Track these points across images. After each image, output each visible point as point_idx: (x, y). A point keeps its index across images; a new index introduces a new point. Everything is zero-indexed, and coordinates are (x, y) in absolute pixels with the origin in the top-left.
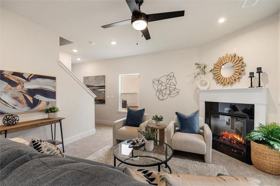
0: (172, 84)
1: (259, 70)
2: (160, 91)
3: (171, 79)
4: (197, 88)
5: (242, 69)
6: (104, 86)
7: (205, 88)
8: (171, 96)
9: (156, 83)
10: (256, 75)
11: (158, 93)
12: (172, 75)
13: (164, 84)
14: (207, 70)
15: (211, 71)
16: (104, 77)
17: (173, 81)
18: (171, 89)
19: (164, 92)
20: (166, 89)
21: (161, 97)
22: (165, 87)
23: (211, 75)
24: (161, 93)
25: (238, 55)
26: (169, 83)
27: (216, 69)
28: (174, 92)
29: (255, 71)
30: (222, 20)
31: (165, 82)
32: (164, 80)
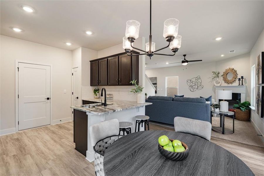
0: (199, 82)
1: (242, 77)
2: (192, 86)
3: (198, 79)
4: (214, 85)
5: (236, 76)
6: (156, 83)
7: (219, 85)
8: (198, 89)
9: (189, 82)
10: (241, 79)
11: (190, 87)
12: (199, 77)
13: (193, 82)
14: (220, 75)
15: (222, 76)
16: (156, 78)
17: (200, 81)
18: (198, 85)
19: (194, 87)
21: (192, 90)
22: (194, 84)
23: (222, 78)
25: (234, 69)
26: (197, 82)
27: (224, 75)
28: (200, 87)
29: (241, 78)
30: (222, 56)
32: (194, 80)
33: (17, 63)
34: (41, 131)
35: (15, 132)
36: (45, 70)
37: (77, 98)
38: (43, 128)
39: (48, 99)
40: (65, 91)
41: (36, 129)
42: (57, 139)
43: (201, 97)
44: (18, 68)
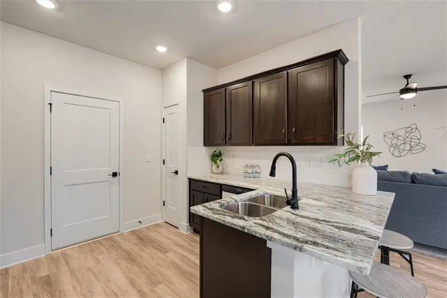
0: (413, 137)
2: (396, 146)
3: (413, 131)
8: (412, 152)
9: (390, 136)
11: (392, 149)
12: (414, 126)
17: (417, 134)
18: (412, 144)
19: (402, 147)
20: (404, 143)
21: (396, 153)
24: (397, 148)
26: (410, 137)
28: (418, 147)
31: (403, 135)
32: (402, 133)
33: (47, 93)
34: (102, 253)
35: (44, 255)
36: (118, 103)
37: (176, 173)
38: (104, 243)
39: (115, 175)
40: (148, 157)
41: (89, 244)
42: (142, 282)
43: (434, 170)
44: (51, 104)
